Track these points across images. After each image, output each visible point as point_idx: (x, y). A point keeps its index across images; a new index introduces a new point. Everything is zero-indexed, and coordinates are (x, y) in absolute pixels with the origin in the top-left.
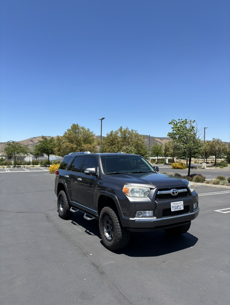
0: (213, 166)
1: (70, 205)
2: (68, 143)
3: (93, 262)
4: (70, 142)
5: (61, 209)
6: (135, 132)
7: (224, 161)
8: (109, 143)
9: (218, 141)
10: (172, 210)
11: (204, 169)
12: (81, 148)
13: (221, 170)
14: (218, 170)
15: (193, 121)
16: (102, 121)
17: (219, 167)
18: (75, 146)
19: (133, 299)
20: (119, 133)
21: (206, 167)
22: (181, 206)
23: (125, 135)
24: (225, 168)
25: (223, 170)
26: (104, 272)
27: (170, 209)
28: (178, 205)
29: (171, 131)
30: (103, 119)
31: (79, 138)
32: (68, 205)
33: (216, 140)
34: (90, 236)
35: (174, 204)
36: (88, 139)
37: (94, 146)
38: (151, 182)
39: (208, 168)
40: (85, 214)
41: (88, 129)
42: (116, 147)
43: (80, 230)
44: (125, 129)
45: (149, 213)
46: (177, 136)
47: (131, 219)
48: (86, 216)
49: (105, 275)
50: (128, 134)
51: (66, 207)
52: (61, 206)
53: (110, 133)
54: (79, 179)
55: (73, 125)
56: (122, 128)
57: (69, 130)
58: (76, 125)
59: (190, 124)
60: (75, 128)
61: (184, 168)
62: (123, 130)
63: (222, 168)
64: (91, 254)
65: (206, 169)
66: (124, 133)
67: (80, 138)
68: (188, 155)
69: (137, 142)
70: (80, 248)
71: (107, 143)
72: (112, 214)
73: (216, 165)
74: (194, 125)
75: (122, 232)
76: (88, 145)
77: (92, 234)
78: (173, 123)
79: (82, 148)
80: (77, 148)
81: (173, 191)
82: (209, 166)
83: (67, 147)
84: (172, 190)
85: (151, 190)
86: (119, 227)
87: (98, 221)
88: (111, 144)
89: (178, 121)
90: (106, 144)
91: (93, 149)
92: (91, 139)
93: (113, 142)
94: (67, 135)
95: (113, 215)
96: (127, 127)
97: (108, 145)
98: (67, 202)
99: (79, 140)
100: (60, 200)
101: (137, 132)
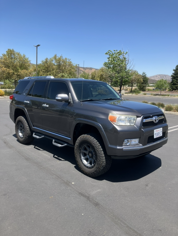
0: (130, 93)
1: (32, 131)
2: (5, 68)
3: (80, 192)
4: (6, 67)
5: (20, 134)
6: (69, 60)
7: (137, 89)
8: (44, 69)
9: (135, 72)
10: (155, 137)
11: (123, 95)
12: (17, 74)
13: (137, 96)
14: (134, 96)
15: (126, 53)
16: (37, 48)
17: (135, 94)
18: (12, 71)
19: (145, 233)
20: (54, 60)
21: (124, 93)
22: (161, 132)
23: (59, 63)
24: (139, 95)
25: (138, 96)
26: (97, 202)
27: (153, 136)
28: (159, 132)
29: (107, 61)
30: (39, 46)
31: (15, 63)
32: (29, 131)
33: (133, 71)
34: (61, 162)
35: (156, 131)
36: (24, 65)
37: (30, 72)
38: (135, 110)
39: (126, 94)
40: (54, 140)
41: (24, 55)
42: (52, 74)
43: (47, 155)
44: (59, 57)
45: (135, 141)
46: (112, 66)
47: (118, 148)
48: (55, 142)
49: (100, 206)
50: (63, 62)
51: (28, 133)
52: (19, 131)
53: (45, 61)
54: (44, 105)
55: (9, 50)
56: (57, 56)
57: (4, 55)
58: (12, 50)
59: (123, 55)
60: (11, 53)
61: (107, 94)
62: (58, 58)
63: (137, 94)
64: (73, 183)
65: (125, 95)
66: (59, 61)
67: (17, 63)
68: (119, 83)
69: (71, 70)
70: (58, 177)
71: (43, 69)
72: (93, 142)
73: (131, 92)
74: (126, 56)
75: (106, 160)
76: (25, 71)
77: (62, 159)
78: (109, 54)
79: (19, 73)
80: (14, 73)
81: (156, 118)
82: (127, 93)
83: (4, 72)
84: (154, 118)
85: (137, 118)
86: (103, 155)
87: (74, 148)
88: (46, 71)
89: (113, 52)
90: (42, 71)
91: (29, 74)
92: (27, 65)
93: (48, 69)
94: (3, 60)
95: (96, 144)
96: (61, 56)
97: (43, 72)
98: (28, 127)
99: (16, 65)
100: (19, 126)
101: (70, 61)
